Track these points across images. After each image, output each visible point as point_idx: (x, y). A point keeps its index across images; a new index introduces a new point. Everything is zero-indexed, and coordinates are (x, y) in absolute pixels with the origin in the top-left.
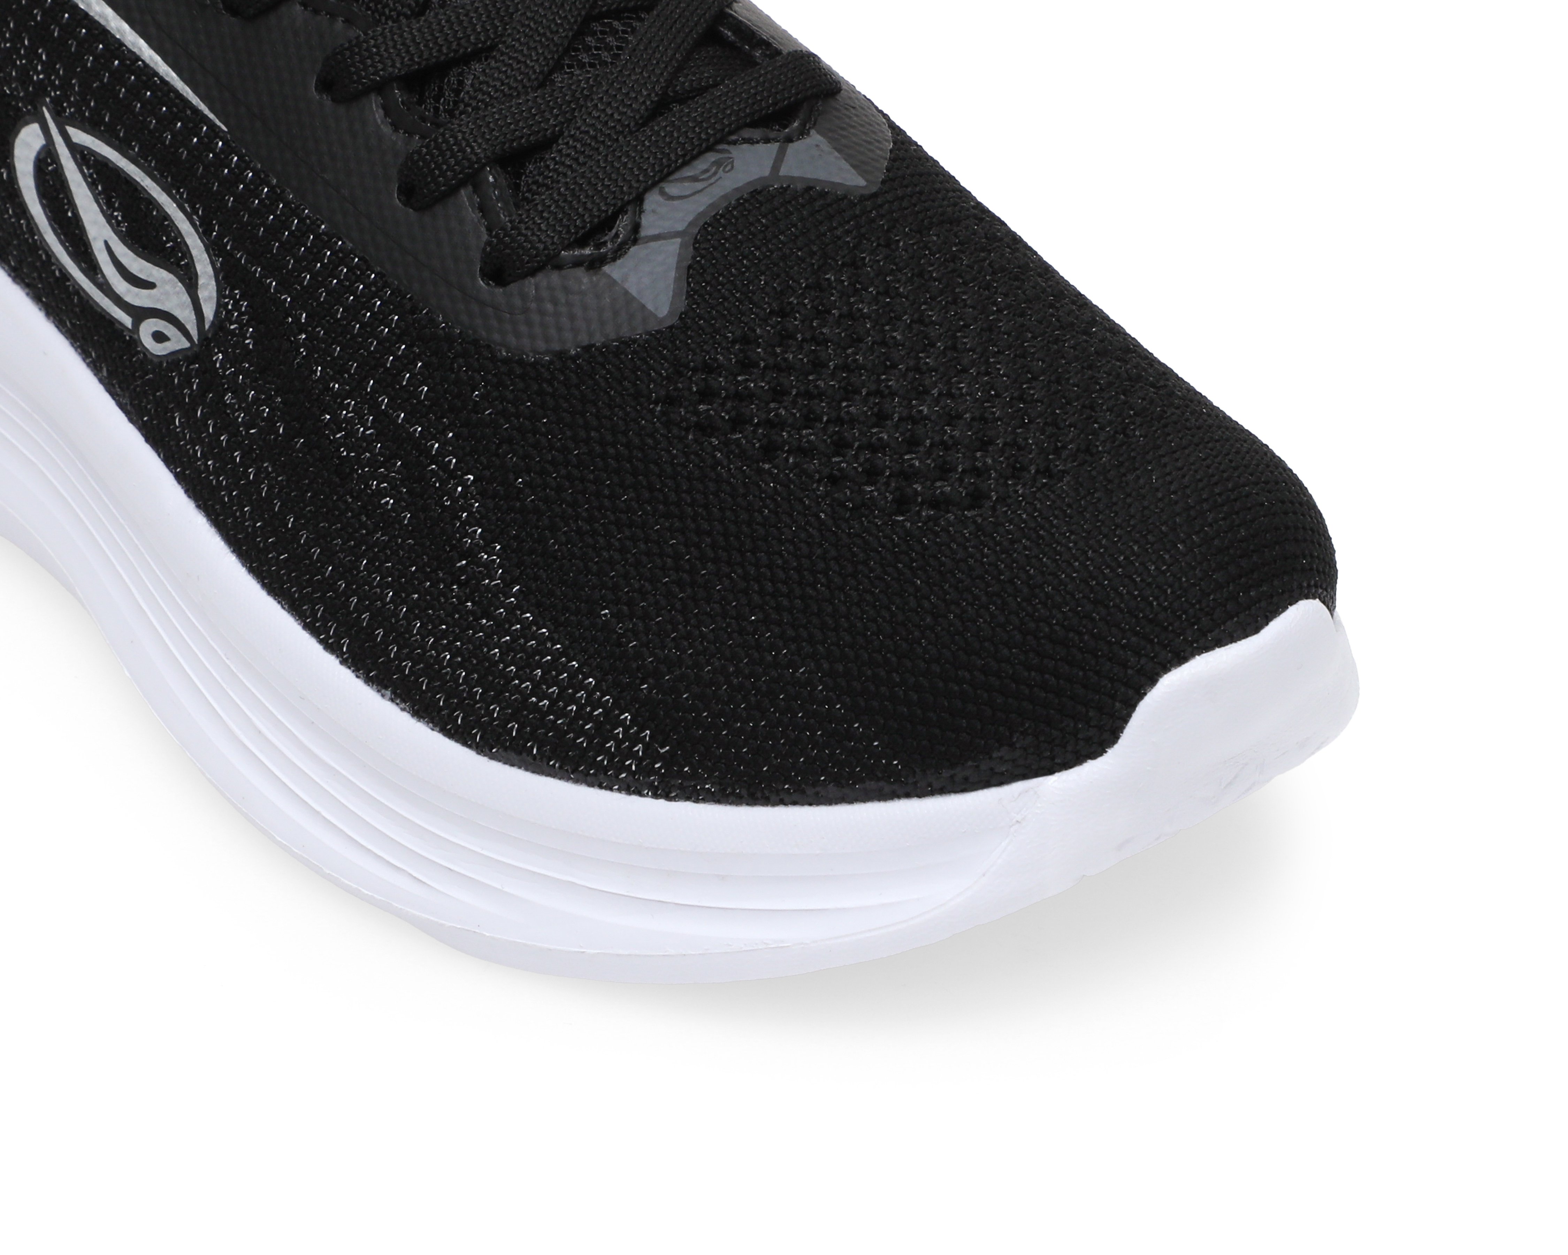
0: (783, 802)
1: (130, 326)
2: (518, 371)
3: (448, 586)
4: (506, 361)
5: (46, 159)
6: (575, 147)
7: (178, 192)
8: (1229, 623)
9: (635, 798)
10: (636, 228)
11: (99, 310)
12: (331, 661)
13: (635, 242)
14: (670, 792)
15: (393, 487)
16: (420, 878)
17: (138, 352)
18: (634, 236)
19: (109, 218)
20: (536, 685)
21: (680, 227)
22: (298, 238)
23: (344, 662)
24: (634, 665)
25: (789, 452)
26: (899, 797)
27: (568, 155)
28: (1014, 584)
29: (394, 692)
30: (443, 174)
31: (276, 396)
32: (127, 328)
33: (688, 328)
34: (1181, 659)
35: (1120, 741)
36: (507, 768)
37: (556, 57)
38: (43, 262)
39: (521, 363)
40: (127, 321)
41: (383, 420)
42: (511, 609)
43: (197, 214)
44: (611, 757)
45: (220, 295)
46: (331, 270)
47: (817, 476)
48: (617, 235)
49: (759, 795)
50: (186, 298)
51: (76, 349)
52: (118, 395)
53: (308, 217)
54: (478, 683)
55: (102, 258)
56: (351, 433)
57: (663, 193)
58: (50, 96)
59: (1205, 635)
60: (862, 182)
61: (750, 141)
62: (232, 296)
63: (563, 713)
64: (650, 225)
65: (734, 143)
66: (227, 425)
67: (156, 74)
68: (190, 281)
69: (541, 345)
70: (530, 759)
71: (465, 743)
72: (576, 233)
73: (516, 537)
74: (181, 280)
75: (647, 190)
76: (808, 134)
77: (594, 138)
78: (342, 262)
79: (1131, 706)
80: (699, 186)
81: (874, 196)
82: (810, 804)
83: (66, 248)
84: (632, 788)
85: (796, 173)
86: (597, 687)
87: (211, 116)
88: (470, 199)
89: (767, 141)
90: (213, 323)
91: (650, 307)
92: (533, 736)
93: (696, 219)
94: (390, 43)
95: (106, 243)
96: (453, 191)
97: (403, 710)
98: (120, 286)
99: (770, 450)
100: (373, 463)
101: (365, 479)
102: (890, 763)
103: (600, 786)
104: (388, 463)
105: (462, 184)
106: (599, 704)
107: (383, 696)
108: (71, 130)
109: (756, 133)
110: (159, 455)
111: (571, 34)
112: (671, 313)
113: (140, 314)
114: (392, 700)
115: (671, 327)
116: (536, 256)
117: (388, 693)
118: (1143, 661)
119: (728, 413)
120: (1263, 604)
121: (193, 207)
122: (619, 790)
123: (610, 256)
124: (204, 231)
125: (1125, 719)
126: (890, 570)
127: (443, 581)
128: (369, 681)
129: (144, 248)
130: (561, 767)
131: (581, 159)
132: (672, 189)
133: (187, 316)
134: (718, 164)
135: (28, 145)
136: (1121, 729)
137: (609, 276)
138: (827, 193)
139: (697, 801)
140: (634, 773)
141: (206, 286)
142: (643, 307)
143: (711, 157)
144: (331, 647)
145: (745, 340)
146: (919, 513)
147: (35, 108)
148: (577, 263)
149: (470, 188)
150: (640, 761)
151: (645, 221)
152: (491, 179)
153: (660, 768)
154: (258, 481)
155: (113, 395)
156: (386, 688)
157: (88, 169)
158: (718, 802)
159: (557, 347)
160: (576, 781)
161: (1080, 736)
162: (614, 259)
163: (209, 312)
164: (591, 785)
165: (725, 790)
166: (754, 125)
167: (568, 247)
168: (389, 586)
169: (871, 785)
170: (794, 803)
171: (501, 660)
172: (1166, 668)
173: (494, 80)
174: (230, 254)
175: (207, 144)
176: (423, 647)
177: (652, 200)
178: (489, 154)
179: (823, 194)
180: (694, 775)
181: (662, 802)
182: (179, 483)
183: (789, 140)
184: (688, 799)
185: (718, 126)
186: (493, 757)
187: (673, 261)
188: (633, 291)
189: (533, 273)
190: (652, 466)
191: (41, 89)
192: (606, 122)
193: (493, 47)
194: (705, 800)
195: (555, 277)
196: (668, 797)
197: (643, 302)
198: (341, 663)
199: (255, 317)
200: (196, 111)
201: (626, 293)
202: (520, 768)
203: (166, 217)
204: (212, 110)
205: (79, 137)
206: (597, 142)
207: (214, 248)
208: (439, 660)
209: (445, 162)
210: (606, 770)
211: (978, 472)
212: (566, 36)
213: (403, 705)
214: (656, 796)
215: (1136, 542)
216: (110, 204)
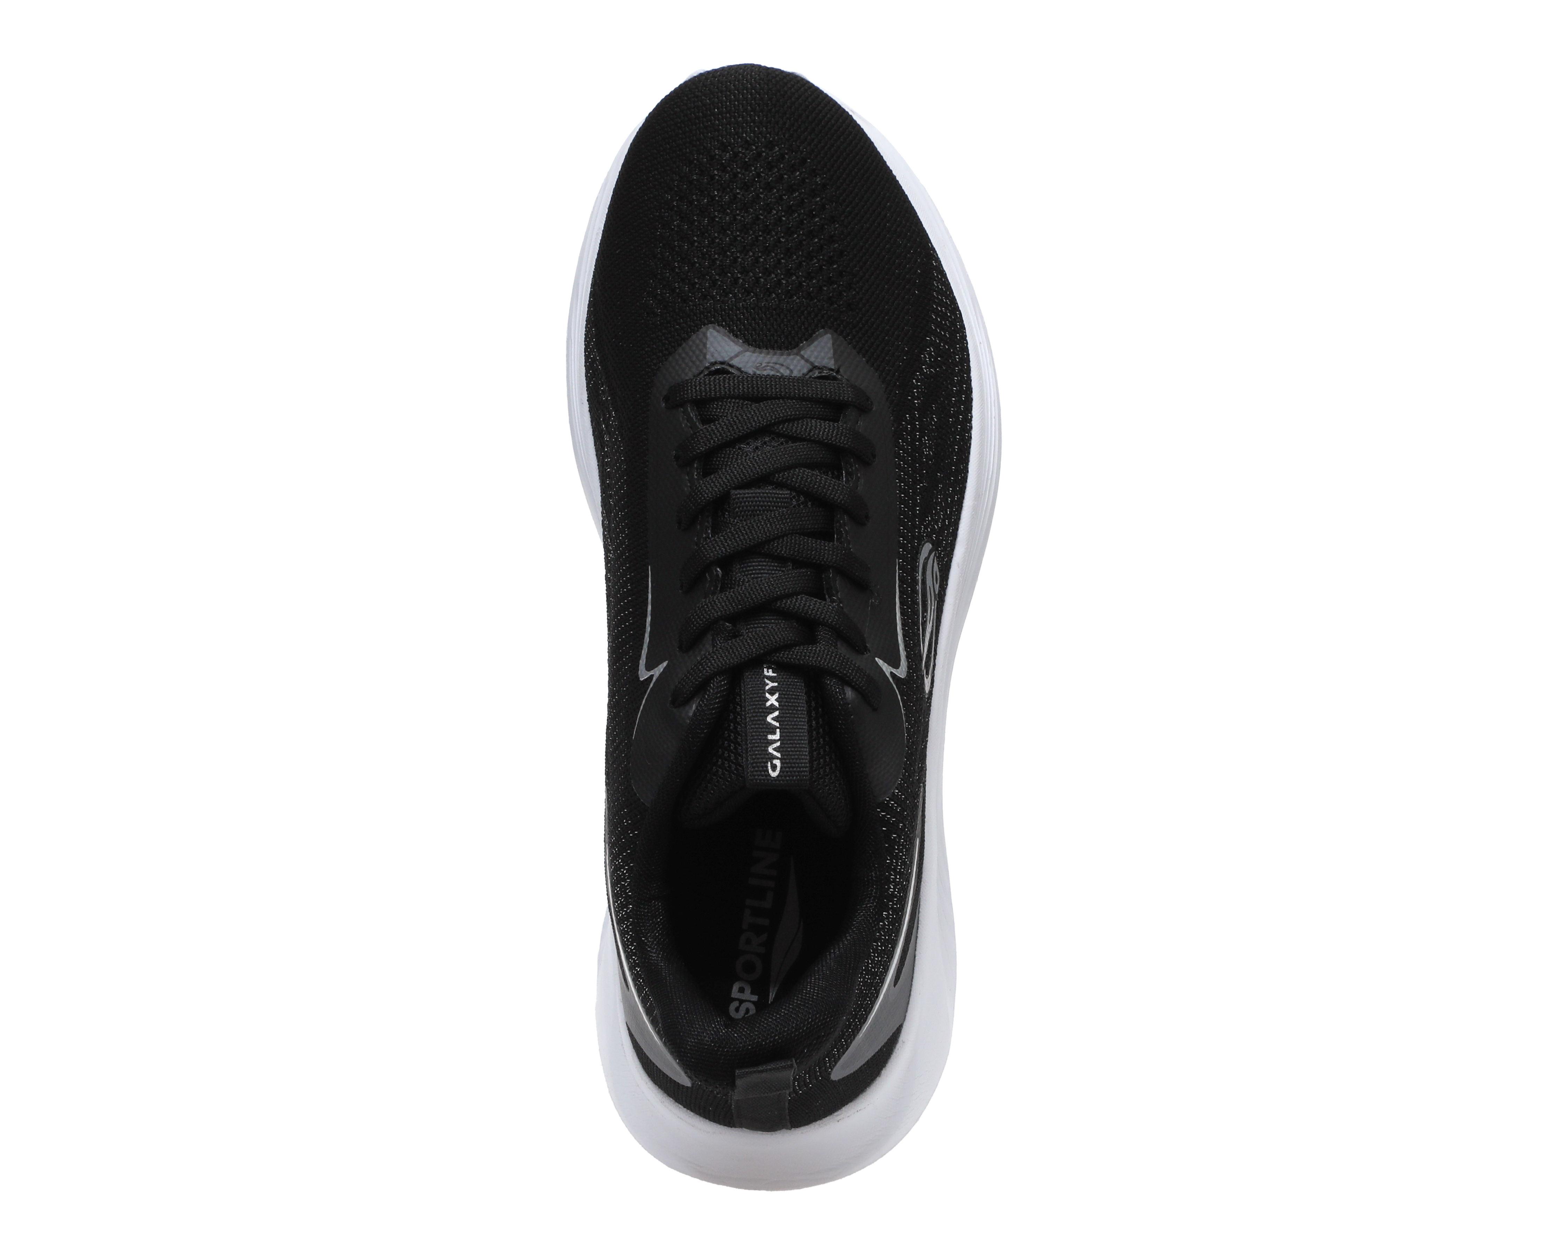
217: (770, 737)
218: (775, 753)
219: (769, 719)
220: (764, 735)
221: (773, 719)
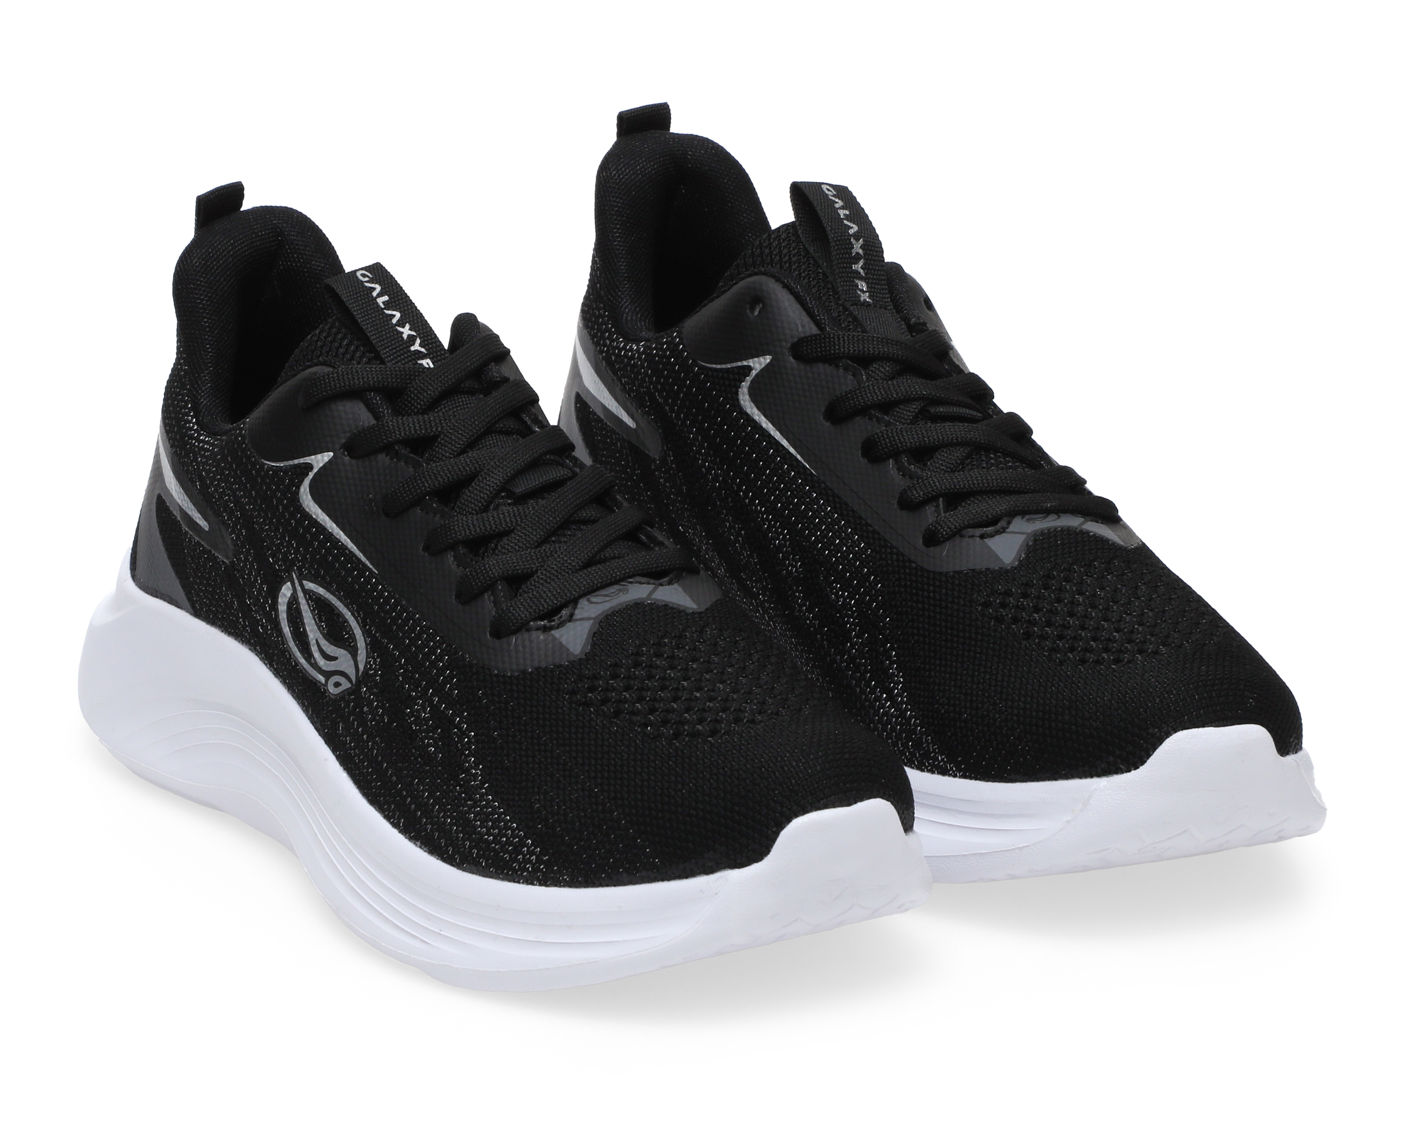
0: (601, 885)
1: (324, 682)
2: (502, 680)
3: (455, 788)
4: (497, 676)
5: (292, 602)
6: (546, 575)
7: (352, 606)
8: (833, 797)
9: (530, 887)
10: (572, 615)
11: (310, 678)
12: (395, 832)
13: (570, 621)
14: (547, 882)
15: (435, 742)
16: (427, 941)
17: (326, 697)
18: (571, 618)
19: (319, 627)
20: (488, 830)
21: (593, 616)
22: (406, 621)
23: (400, 832)
24: (536, 816)
25: (627, 714)
26: (658, 881)
27: (542, 579)
28: (724, 769)
29: (422, 843)
30: (476, 584)
31: (387, 703)
32: (322, 684)
33: (589, 660)
34: (804, 811)
35: (771, 853)
36: (470, 875)
37: (546, 535)
38: (288, 659)
39: (504, 676)
40: (322, 679)
41: (435, 708)
42: (482, 795)
43: (360, 617)
44: (520, 863)
45: (368, 657)
46: (419, 637)
47: (638, 724)
48: (561, 617)
49: (590, 881)
50: (352, 662)
51: (299, 704)
52: (315, 723)
53: (411, 612)
54: (461, 832)
55: (314, 649)
56: (418, 717)
57: (588, 600)
58: (296, 566)
59: (819, 801)
60: (695, 606)
61: (641, 583)
62: (373, 657)
63: (499, 842)
64: (578, 613)
65: (631, 583)
66: (363, 723)
67: (347, 548)
68: (354, 652)
69: (514, 667)
70: (481, 868)
71: (452, 865)
72: (539, 613)
73: (490, 761)
74: (350, 653)
75: (580, 597)
76: (673, 584)
77: (557, 571)
78: (424, 632)
79: (777, 834)
80: (607, 598)
81: (701, 613)
82: (615, 886)
83: (298, 648)
84: (529, 881)
85: (659, 598)
86: (517, 828)
87: (371, 567)
88: (489, 598)
89: (649, 584)
90: (363, 672)
91: (572, 650)
92: (483, 856)
93: (603, 613)
94: (461, 525)
95: (317, 640)
96: (481, 593)
97: (425, 851)
98: (321, 662)
99: (617, 713)
100: (427, 731)
101: (422, 740)
102: (654, 861)
103: (514, 882)
104: (434, 729)
105: (485, 591)
106: (517, 836)
107: (416, 845)
108: (305, 582)
109: (643, 580)
110: (330, 748)
111: (556, 526)
112: (581, 652)
113: (328, 675)
114: (421, 847)
115: (580, 659)
116: (516, 623)
117: (419, 843)
118: (784, 809)
119: (600, 696)
120: (854, 792)
121: (359, 613)
122: (523, 883)
123: (556, 626)
124: (363, 626)
125: (774, 841)
126: (665, 764)
127: (452, 785)
128: (411, 839)
129: (335, 640)
130: (495, 872)
131: (548, 580)
132: (594, 599)
133: (351, 672)
134: (620, 590)
135: (285, 595)
136: (772, 846)
137: (553, 635)
138: (675, 608)
139: (560, 886)
140: (530, 872)
141: (361, 653)
142: (568, 650)
143: (617, 587)
144: (395, 825)
145: (616, 665)
146: (684, 739)
147: (289, 574)
148: (538, 629)
149: (490, 593)
150: (533, 865)
151: (577, 612)
152: (500, 587)
153: (543, 868)
154: (373, 748)
155: (313, 723)
156: (418, 841)
157: (312, 602)
158: (570, 887)
159: (522, 668)
160: (503, 879)
161: (750, 848)
162: (558, 628)
163: (361, 667)
164: (510, 881)
165: (573, 879)
166: (643, 575)
167: (535, 620)
168: (427, 790)
169: (644, 873)
170: (607, 886)
171: (474, 820)
172: (796, 816)
173: (512, 543)
174: (374, 635)
175: (368, 581)
176: (438, 817)
177: (583, 603)
178: (500, 574)
179: (672, 608)
180: (559, 871)
181: (543, 888)
182: (338, 760)
183: (661, 585)
184: (556, 886)
185: (623, 572)
186: (464, 870)
187: (586, 631)
188: (564, 643)
189: (515, 632)
190: (560, 722)
191: (293, 563)
192: (563, 564)
193: (513, 530)
194: (564, 886)
195: (526, 635)
196: (547, 886)
197: (568, 647)
198: (399, 832)
199: (382, 666)
200: (364, 565)
201: (561, 643)
202: (476, 874)
203: (346, 621)
204: (371, 564)
205: (310, 585)
206: (557, 572)
207: (366, 633)
208: (445, 822)
209: (478, 578)
210: (517, 871)
211: (717, 721)
212: (553, 526)
213: (425, 849)
214: (540, 885)
215: (788, 752)
216: (321, 621)
217: (386, 298)
218: (373, 285)
219: (398, 315)
220: (394, 298)
221: (394, 316)
